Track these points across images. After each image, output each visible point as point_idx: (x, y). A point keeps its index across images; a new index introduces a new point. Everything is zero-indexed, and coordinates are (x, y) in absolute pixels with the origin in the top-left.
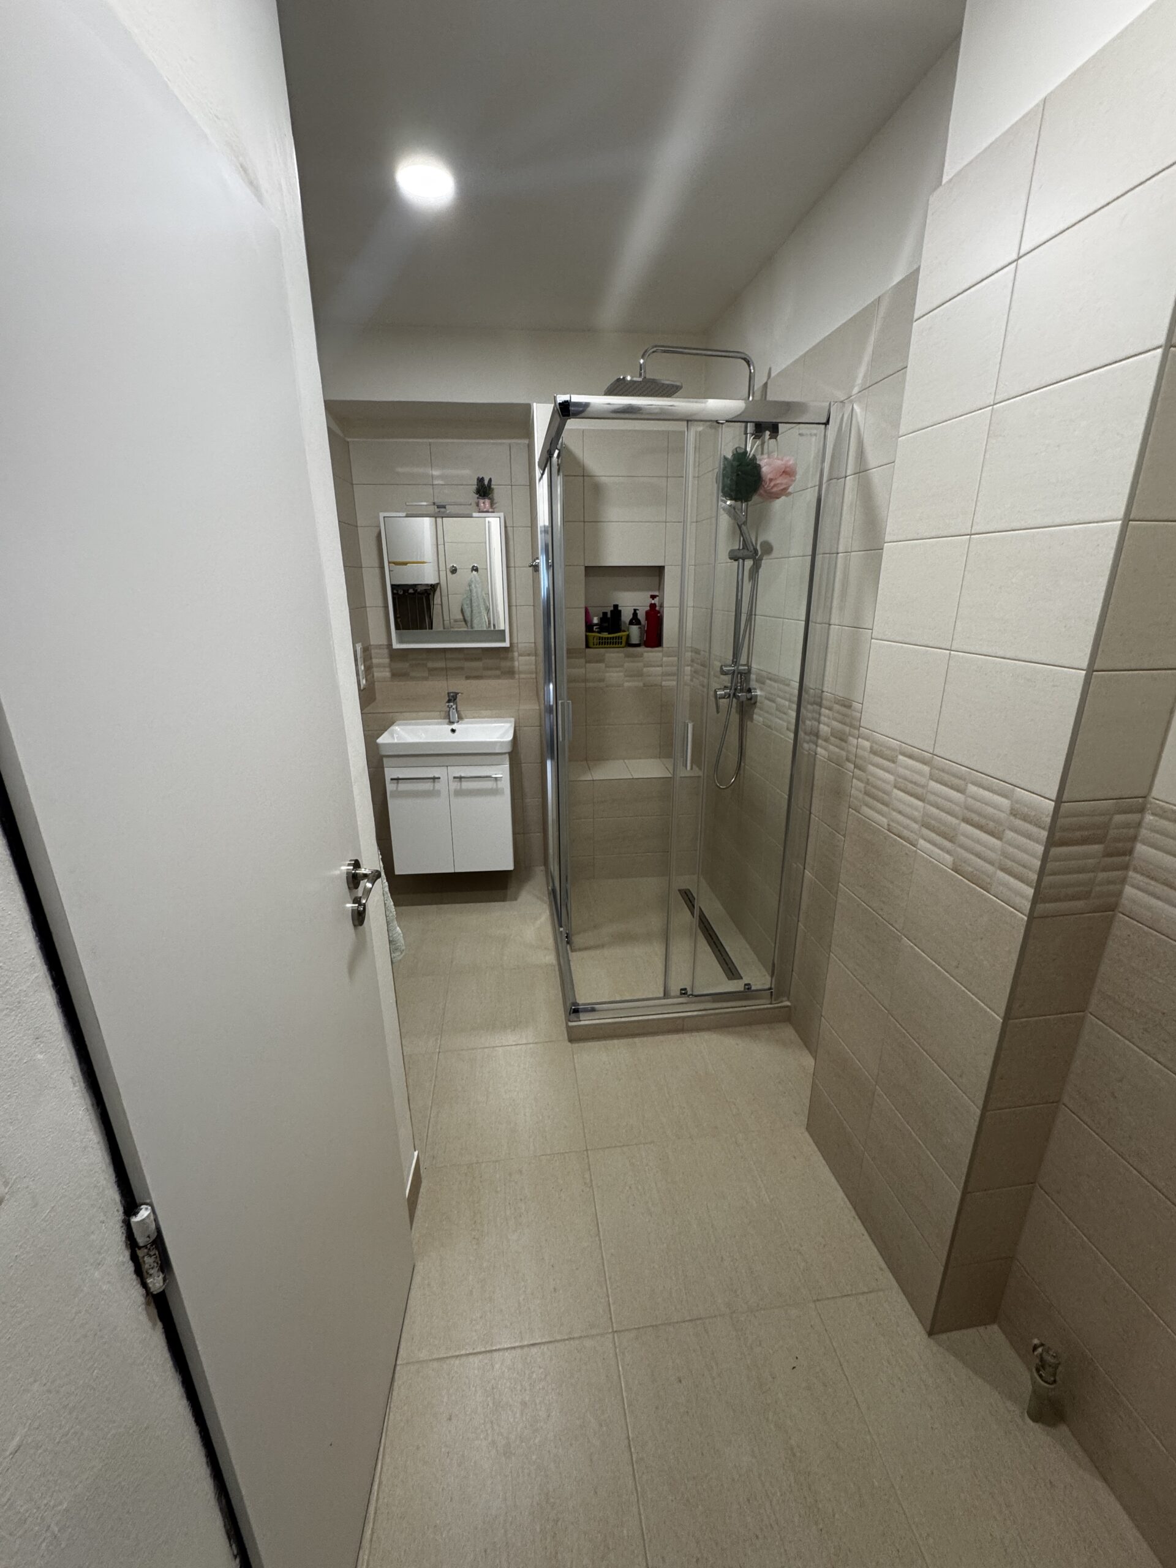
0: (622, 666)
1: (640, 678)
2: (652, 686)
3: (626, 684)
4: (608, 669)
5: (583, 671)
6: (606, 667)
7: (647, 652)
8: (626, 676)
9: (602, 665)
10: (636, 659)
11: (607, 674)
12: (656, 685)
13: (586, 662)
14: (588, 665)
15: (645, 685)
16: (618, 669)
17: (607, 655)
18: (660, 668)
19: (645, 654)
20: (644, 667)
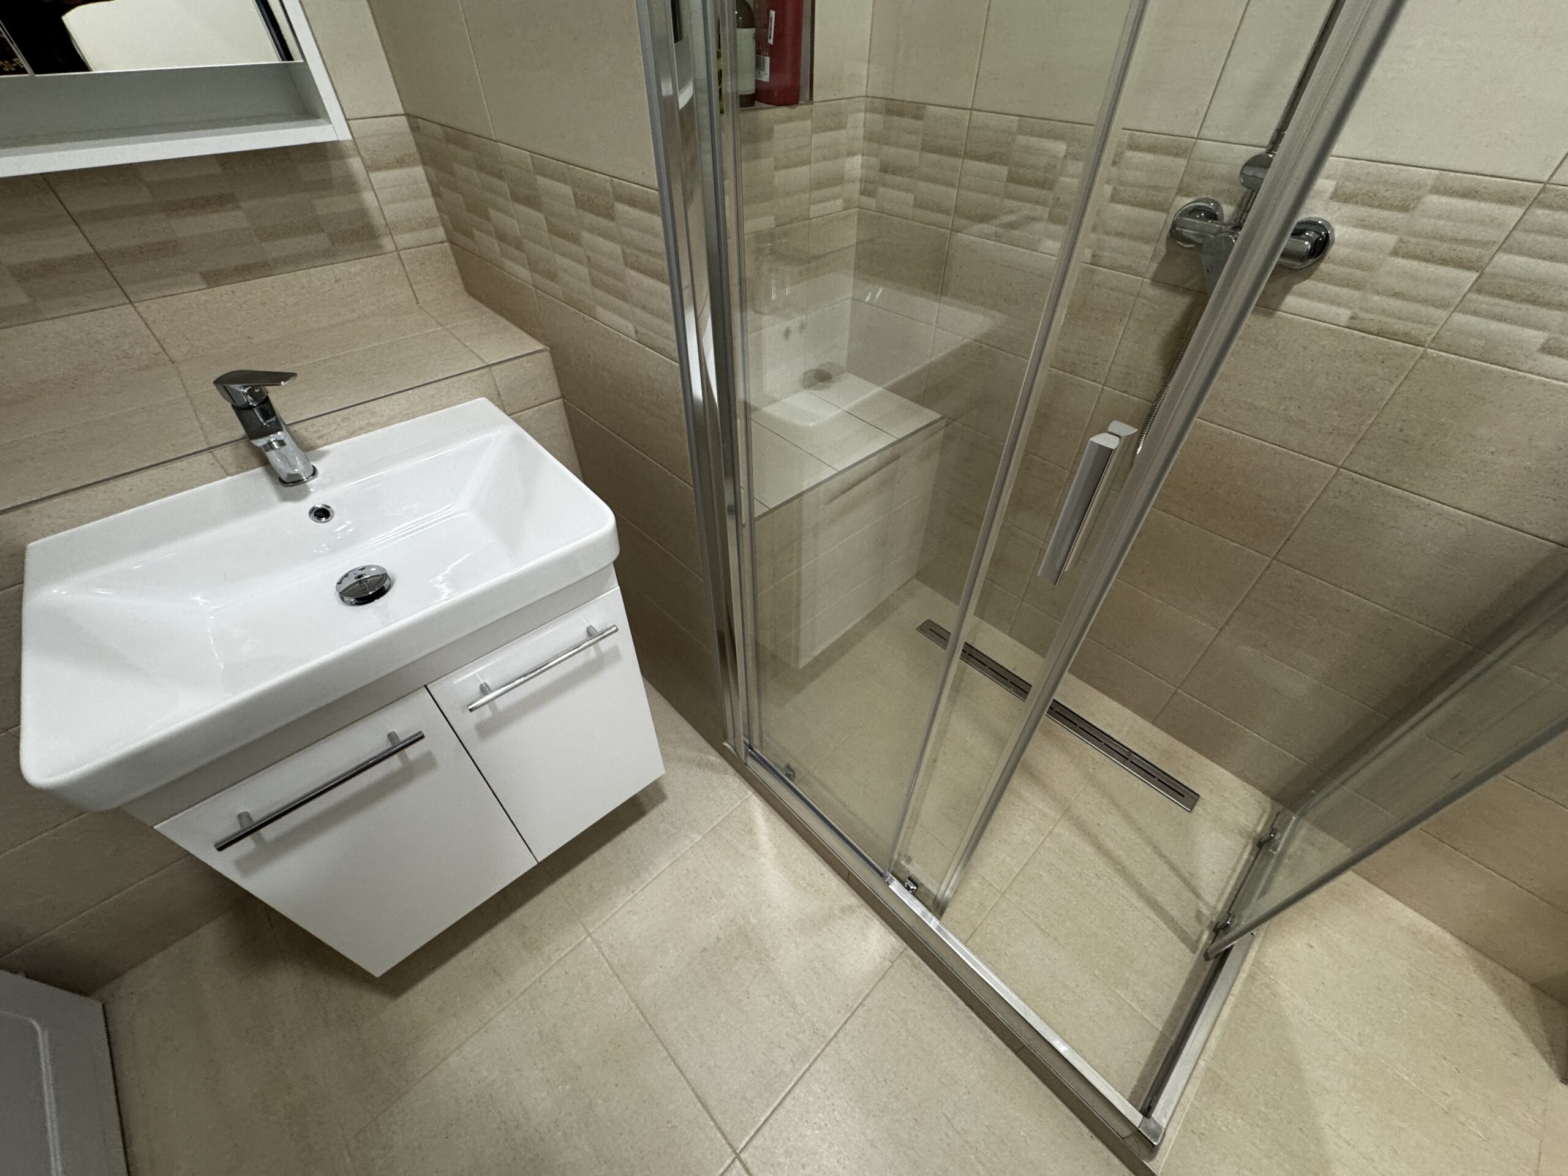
2: (791, 221)
7: (779, 121)
10: (757, 146)
12: (800, 218)
15: (778, 222)
18: (806, 168)
19: (776, 128)
20: (776, 168)
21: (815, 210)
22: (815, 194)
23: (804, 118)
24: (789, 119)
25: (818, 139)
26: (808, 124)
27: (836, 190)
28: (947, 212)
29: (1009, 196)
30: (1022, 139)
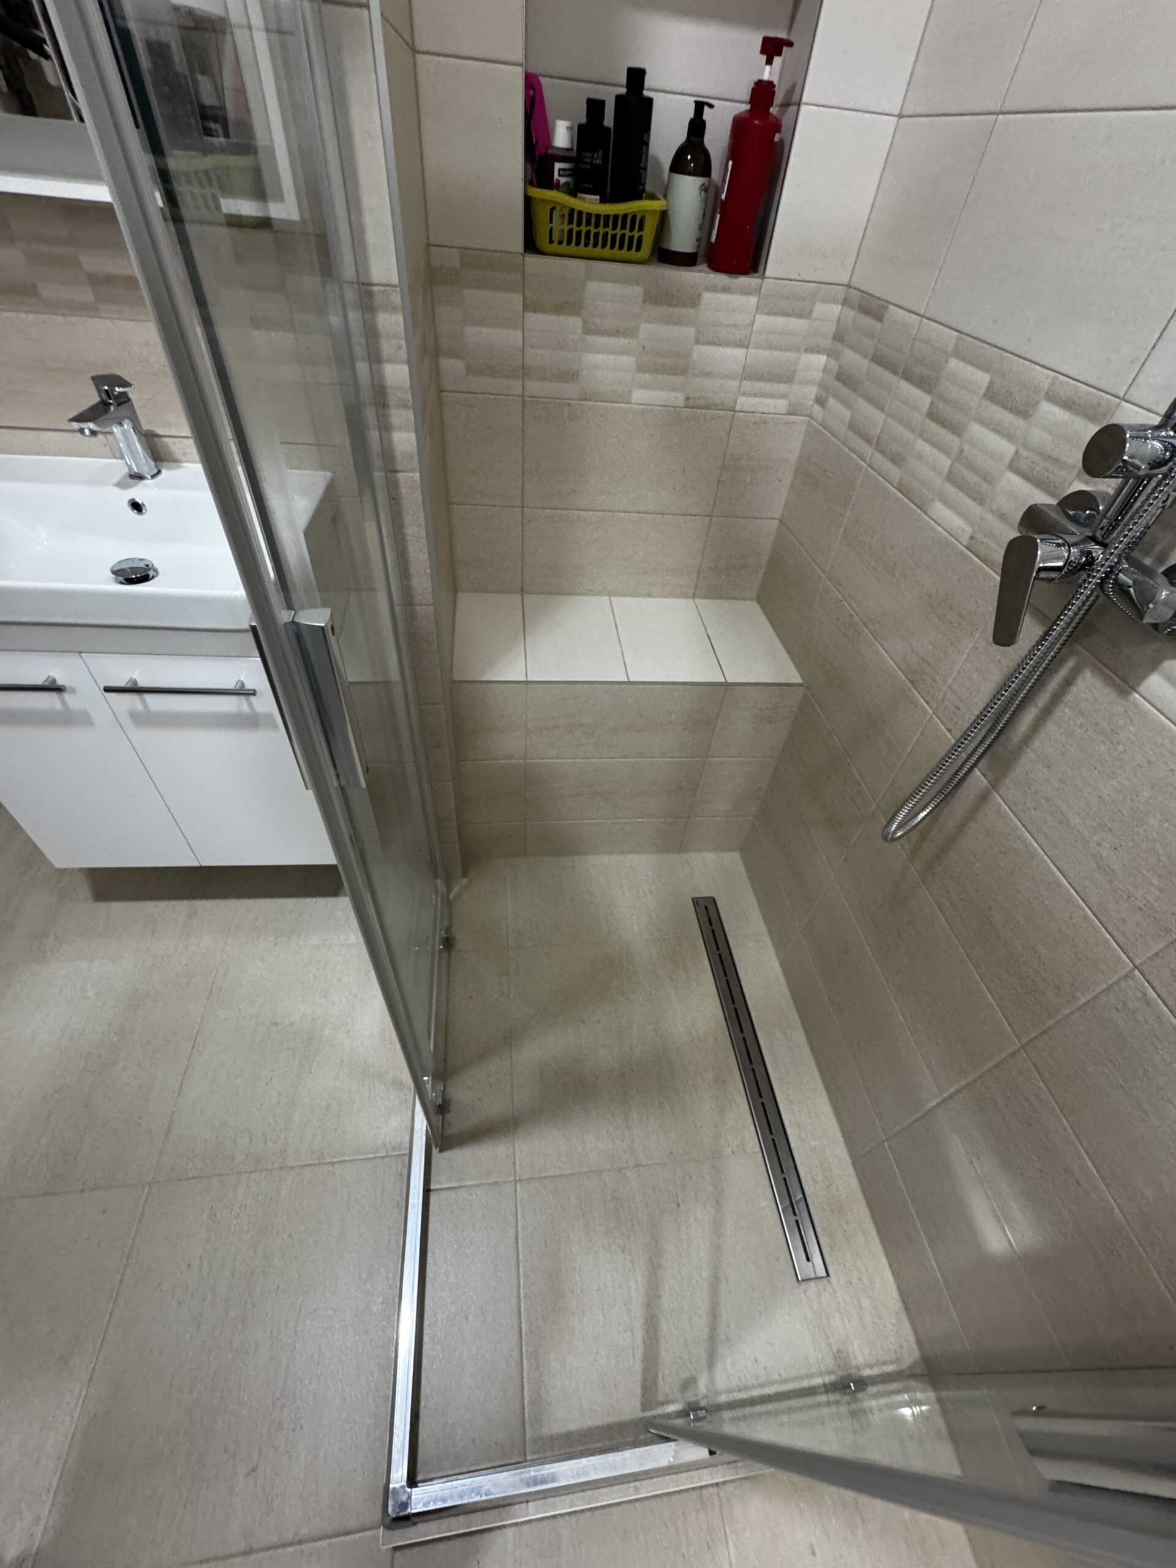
0: (632, 333)
1: (678, 379)
2: (707, 407)
3: (639, 395)
4: (591, 339)
5: (514, 337)
6: (587, 331)
7: (714, 289)
8: (640, 369)
9: (575, 323)
10: (676, 311)
11: (590, 358)
12: (721, 407)
13: (526, 307)
14: (532, 318)
15: (688, 402)
16: (622, 341)
17: (592, 286)
18: (740, 352)
19: (706, 296)
20: (697, 342)
21: (743, 403)
22: (747, 385)
23: (747, 292)
24: (726, 290)
25: (761, 320)
26: (753, 300)
27: (782, 387)
28: (869, 441)
29: (922, 435)
30: (954, 364)
